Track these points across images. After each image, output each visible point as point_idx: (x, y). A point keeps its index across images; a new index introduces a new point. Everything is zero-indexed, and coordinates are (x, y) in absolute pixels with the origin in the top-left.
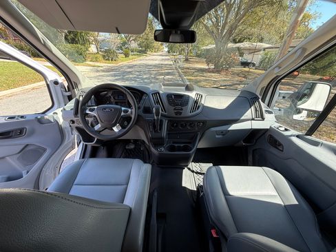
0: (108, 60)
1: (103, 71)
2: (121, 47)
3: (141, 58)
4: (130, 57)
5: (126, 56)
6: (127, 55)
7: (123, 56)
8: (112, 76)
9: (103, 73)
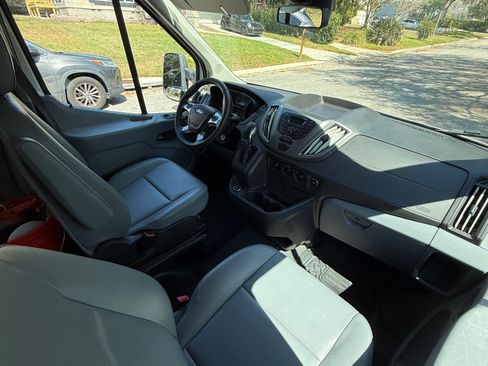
0: (375, 42)
1: (351, 63)
2: (422, 16)
3: (462, 42)
4: (432, 38)
5: (420, 37)
6: (423, 34)
7: (414, 35)
8: (359, 73)
9: (348, 67)
